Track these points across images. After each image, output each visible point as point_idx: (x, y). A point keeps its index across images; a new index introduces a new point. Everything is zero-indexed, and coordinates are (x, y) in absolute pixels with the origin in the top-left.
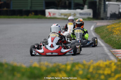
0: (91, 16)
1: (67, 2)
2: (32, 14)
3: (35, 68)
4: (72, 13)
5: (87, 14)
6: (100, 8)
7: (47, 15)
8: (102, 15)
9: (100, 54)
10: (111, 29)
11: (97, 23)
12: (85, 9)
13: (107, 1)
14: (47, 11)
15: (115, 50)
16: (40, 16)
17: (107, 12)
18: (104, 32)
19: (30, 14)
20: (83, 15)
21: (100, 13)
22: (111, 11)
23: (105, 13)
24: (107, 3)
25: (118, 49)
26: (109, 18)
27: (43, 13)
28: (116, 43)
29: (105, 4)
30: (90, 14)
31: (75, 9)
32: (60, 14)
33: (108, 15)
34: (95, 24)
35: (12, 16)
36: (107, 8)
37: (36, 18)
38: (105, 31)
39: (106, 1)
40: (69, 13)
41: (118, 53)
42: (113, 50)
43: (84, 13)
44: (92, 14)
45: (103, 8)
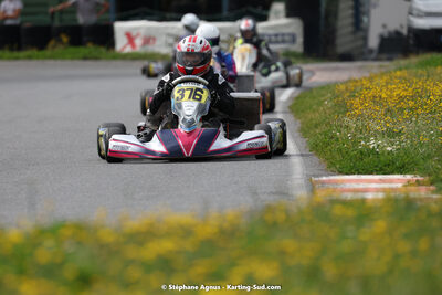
0: (298, 47)
2: (60, 41)
5: (280, 38)
6: (332, 14)
7: (121, 44)
8: (344, 41)
12: (277, 17)
14: (121, 27)
15: (332, 178)
16: (90, 48)
17: (366, 31)
18: (322, 108)
19: (52, 43)
21: (332, 33)
22: (384, 26)
23: (361, 34)
26: (374, 55)
27: (104, 37)
31: (234, 19)
32: (172, 41)
33: (373, 42)
36: (367, 14)
37: (73, 58)
43: (269, 36)
44: (300, 39)
45: (351, 12)
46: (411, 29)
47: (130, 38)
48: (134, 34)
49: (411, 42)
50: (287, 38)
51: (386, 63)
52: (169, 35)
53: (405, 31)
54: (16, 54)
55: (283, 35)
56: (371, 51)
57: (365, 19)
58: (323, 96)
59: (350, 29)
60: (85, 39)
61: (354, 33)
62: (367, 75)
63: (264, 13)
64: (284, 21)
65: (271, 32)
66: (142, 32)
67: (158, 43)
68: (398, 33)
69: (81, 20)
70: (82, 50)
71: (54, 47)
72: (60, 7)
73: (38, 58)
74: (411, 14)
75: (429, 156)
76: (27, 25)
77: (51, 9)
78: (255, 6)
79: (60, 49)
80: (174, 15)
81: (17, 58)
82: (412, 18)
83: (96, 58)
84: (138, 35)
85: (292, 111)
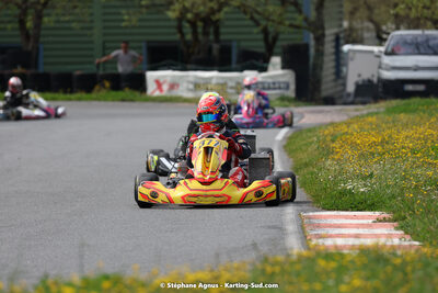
0: (291, 93)
1: (216, 47)
2: (104, 86)
4: (231, 84)
5: (277, 85)
6: (318, 66)
7: (151, 89)
8: (327, 87)
9: (264, 227)
12: (275, 69)
13: (347, 43)
14: (151, 76)
16: (127, 92)
17: (345, 78)
18: (309, 150)
19: (97, 87)
21: (318, 82)
22: (359, 75)
23: (340, 81)
24: (346, 48)
25: (329, 210)
26: (351, 99)
27: (138, 83)
29: (338, 52)
30: (287, 88)
31: (241, 70)
32: (191, 86)
33: (351, 88)
36: (346, 65)
37: (113, 100)
39: (342, 41)
40: (221, 81)
42: (311, 214)
44: (293, 87)
45: (333, 64)
46: (380, 80)
47: (159, 84)
48: (161, 81)
49: (380, 90)
50: (282, 86)
51: (361, 107)
52: (189, 82)
53: (375, 80)
54: (68, 96)
55: (279, 83)
56: (349, 95)
57: (344, 69)
58: (310, 138)
59: (333, 77)
60: (123, 84)
61: (335, 80)
62: (345, 118)
63: (265, 65)
64: (280, 72)
65: (270, 80)
66: (169, 79)
67: (181, 88)
68: (370, 81)
69: (120, 69)
70: (120, 94)
71: (99, 91)
72: (104, 59)
73: (86, 99)
74: (380, 67)
75: (394, 197)
76: (78, 73)
77: (97, 61)
78: (257, 60)
79: (103, 93)
80: (193, 66)
81: (70, 100)
82: (381, 71)
83: (132, 100)
84: (165, 82)
85: (286, 151)
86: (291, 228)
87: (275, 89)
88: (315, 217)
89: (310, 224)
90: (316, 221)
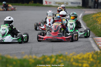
0: (81, 5)
3: (25, 60)
4: (65, 2)
7: (44, 3)
9: (84, 41)
10: (95, 18)
11: (85, 11)
15: (97, 38)
16: (38, 4)
18: (90, 21)
19: (30, 2)
20: (74, 4)
25: (100, 37)
28: (98, 32)
30: (80, 3)
32: (55, 3)
34: (83, 12)
35: (15, 4)
37: (35, 6)
38: (91, 19)
41: (99, 41)
42: (96, 38)
43: (75, 3)
47: (46, 2)
48: (47, 1)
51: (99, 9)
54: (22, 4)
55: (78, 2)
58: (89, 17)
60: (37, 2)
61: (91, 2)
62: (96, 12)
66: (49, 1)
67: (52, 3)
70: (36, 4)
79: (32, 4)
83: (39, 6)
85: (83, 21)
86: (92, 42)
87: (76, 4)
88: (97, 39)
89: (97, 41)
90: (98, 40)
